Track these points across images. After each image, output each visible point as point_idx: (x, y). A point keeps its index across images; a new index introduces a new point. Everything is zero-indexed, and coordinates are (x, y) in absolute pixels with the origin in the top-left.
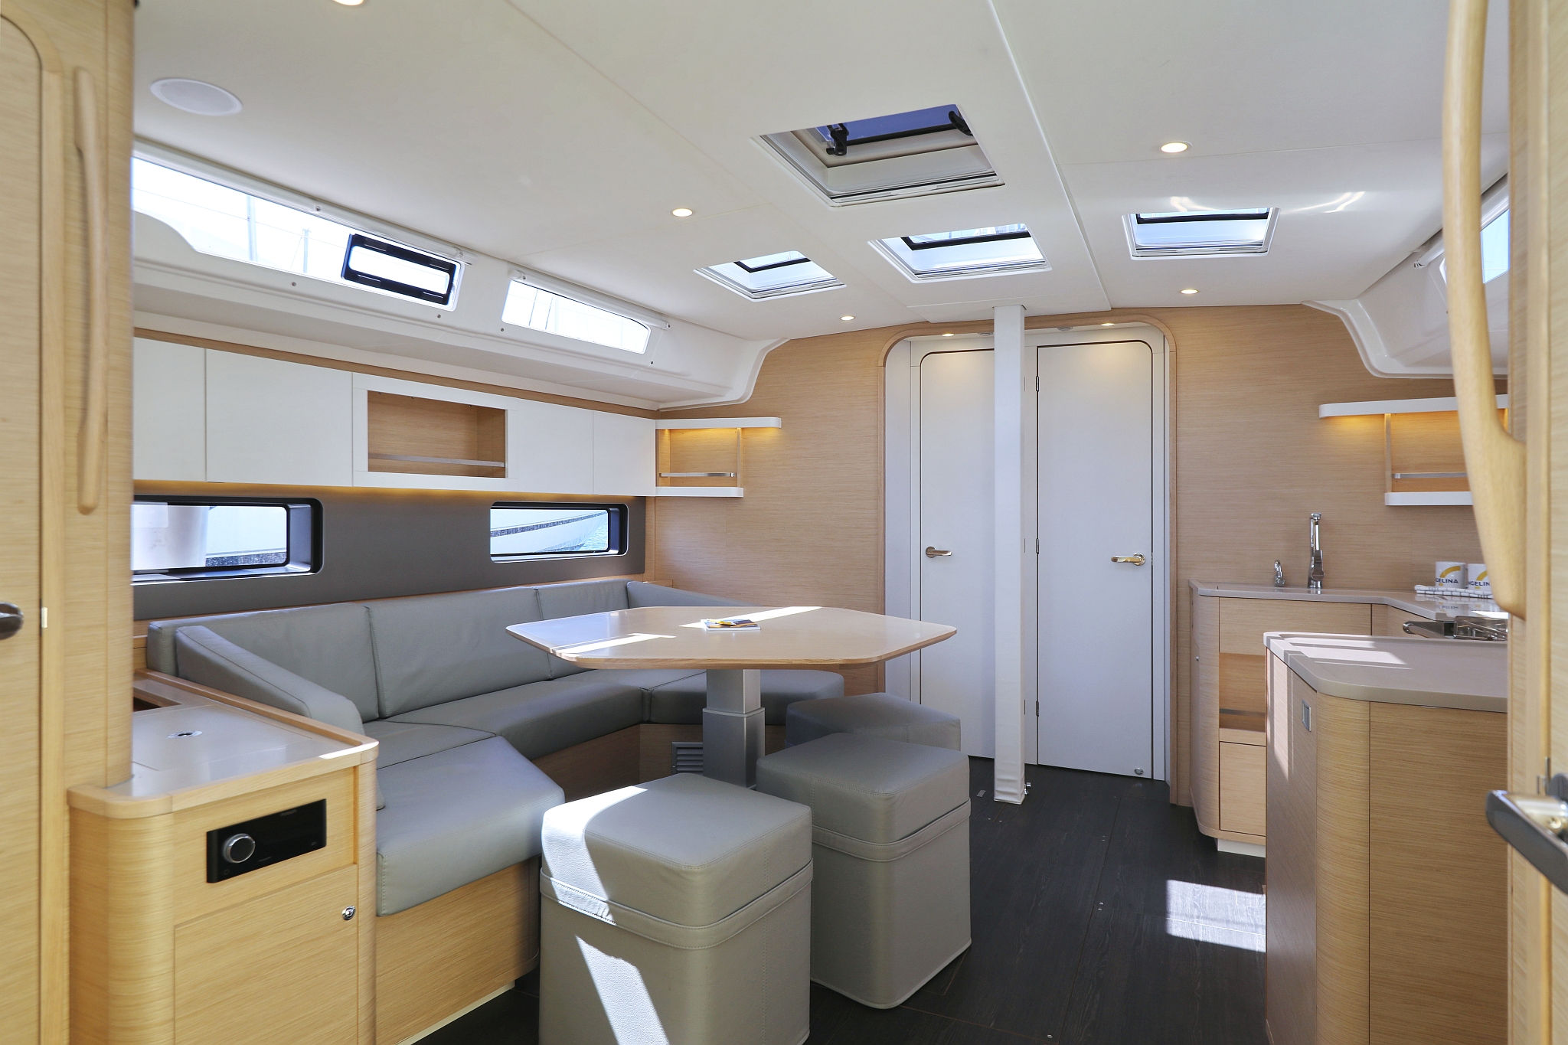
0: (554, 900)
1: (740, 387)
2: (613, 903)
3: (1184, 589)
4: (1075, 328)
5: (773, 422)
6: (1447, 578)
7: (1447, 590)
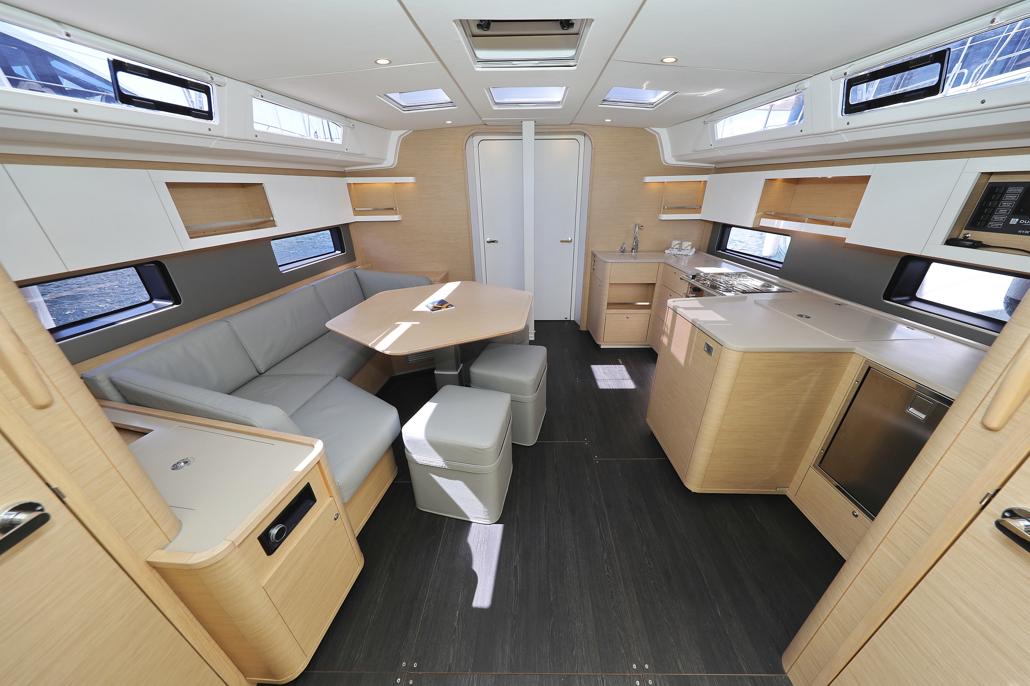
0: (417, 463)
1: (390, 161)
2: (445, 460)
3: (591, 254)
5: (411, 180)
6: (676, 247)
7: (675, 252)
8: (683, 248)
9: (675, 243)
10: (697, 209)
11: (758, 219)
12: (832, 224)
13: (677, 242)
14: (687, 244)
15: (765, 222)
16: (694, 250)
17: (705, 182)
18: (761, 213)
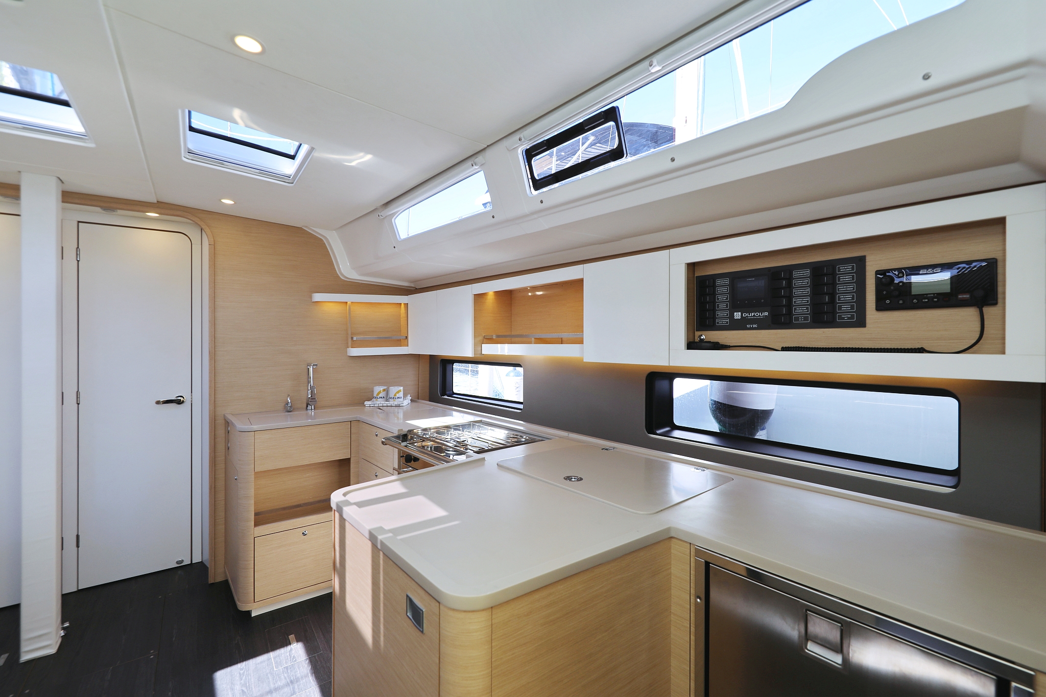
3: (220, 421)
4: (120, 212)
6: (380, 395)
7: (381, 402)
8: (392, 395)
9: (378, 389)
10: (402, 341)
11: (478, 344)
12: (562, 341)
13: (382, 388)
14: (397, 390)
15: (489, 350)
16: (409, 398)
17: (406, 305)
18: (481, 338)
